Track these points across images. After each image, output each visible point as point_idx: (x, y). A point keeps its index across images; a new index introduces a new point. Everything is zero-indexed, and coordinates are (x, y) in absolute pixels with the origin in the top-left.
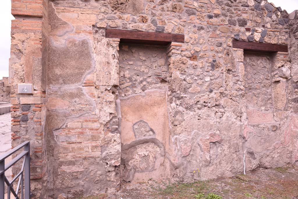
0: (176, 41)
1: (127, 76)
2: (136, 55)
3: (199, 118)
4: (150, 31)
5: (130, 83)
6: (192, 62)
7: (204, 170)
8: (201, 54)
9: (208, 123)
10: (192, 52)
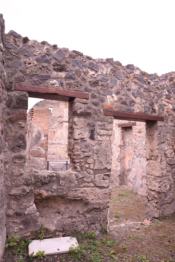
0: (134, 126)
1: (128, 141)
2: (130, 132)
3: (140, 162)
4: (128, 123)
5: (128, 144)
6: (139, 134)
7: (140, 189)
8: (142, 130)
9: (143, 166)
10: (139, 129)
